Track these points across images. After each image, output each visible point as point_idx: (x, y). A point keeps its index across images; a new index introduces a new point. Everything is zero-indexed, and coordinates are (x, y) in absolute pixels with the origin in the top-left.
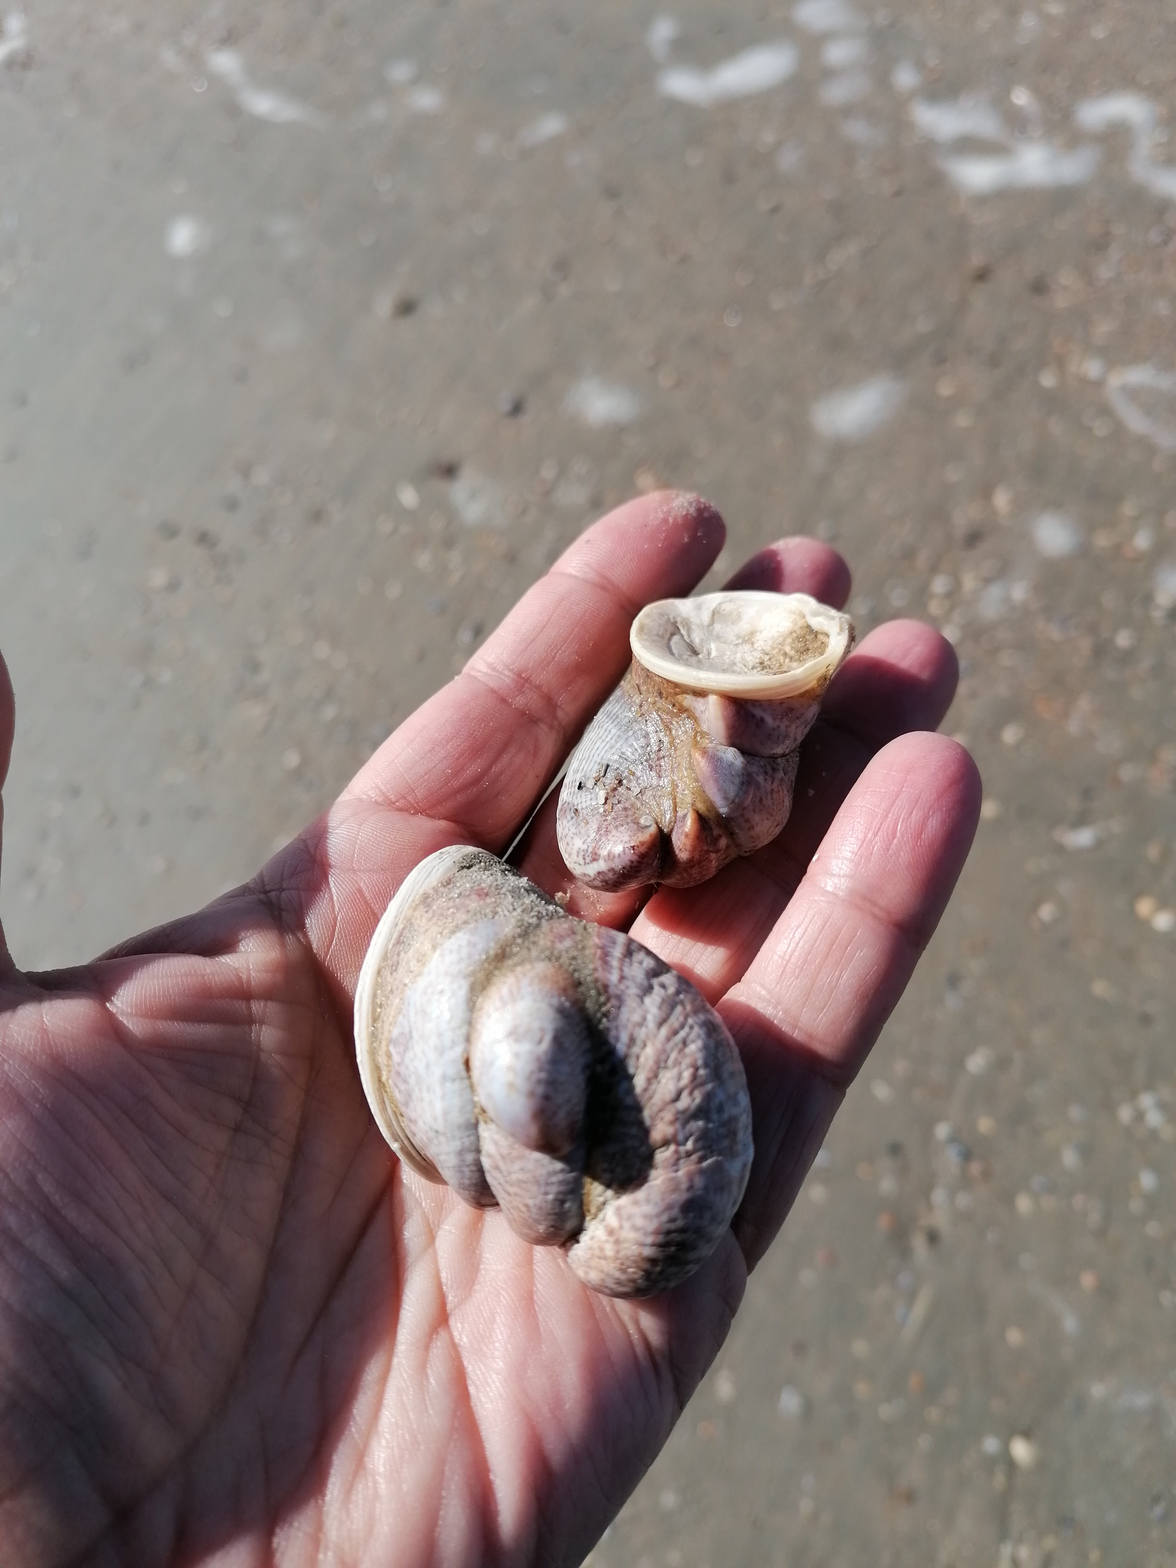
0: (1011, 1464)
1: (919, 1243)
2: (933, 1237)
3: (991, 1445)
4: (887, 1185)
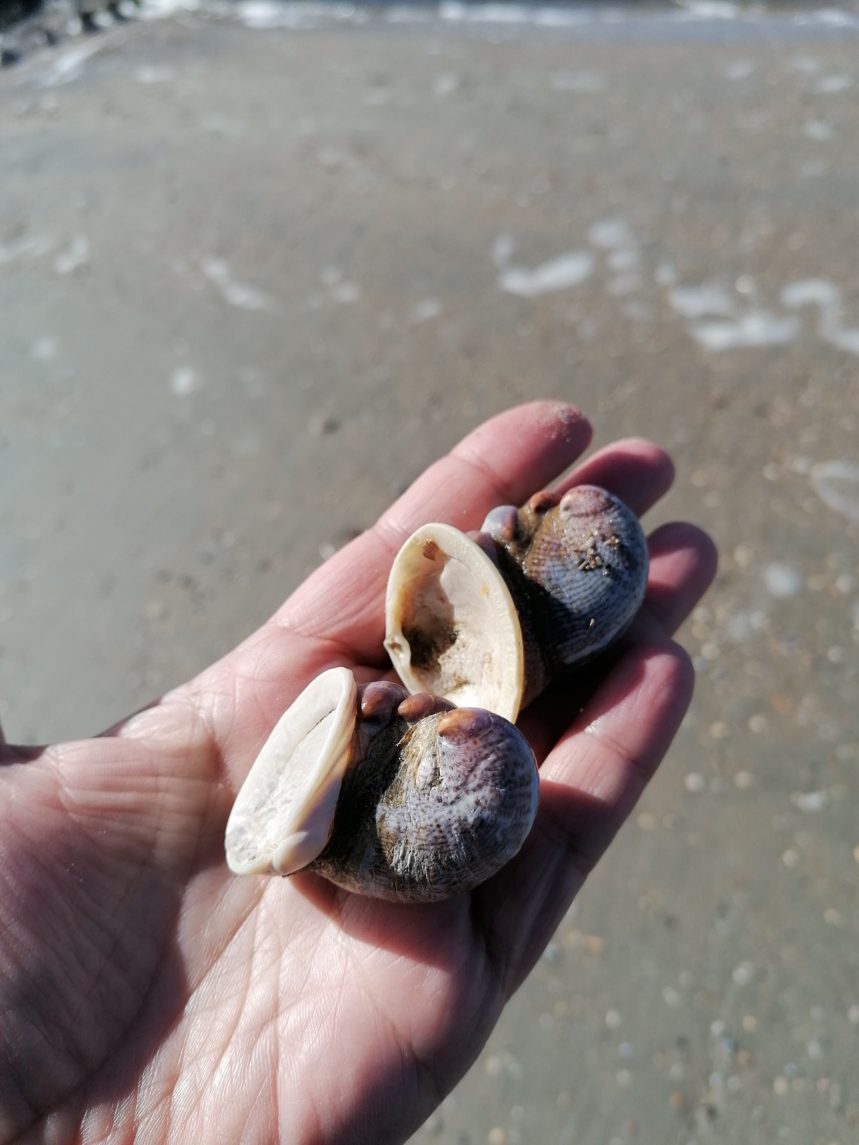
1: (701, 1117)
2: (712, 1113)
4: (676, 1071)
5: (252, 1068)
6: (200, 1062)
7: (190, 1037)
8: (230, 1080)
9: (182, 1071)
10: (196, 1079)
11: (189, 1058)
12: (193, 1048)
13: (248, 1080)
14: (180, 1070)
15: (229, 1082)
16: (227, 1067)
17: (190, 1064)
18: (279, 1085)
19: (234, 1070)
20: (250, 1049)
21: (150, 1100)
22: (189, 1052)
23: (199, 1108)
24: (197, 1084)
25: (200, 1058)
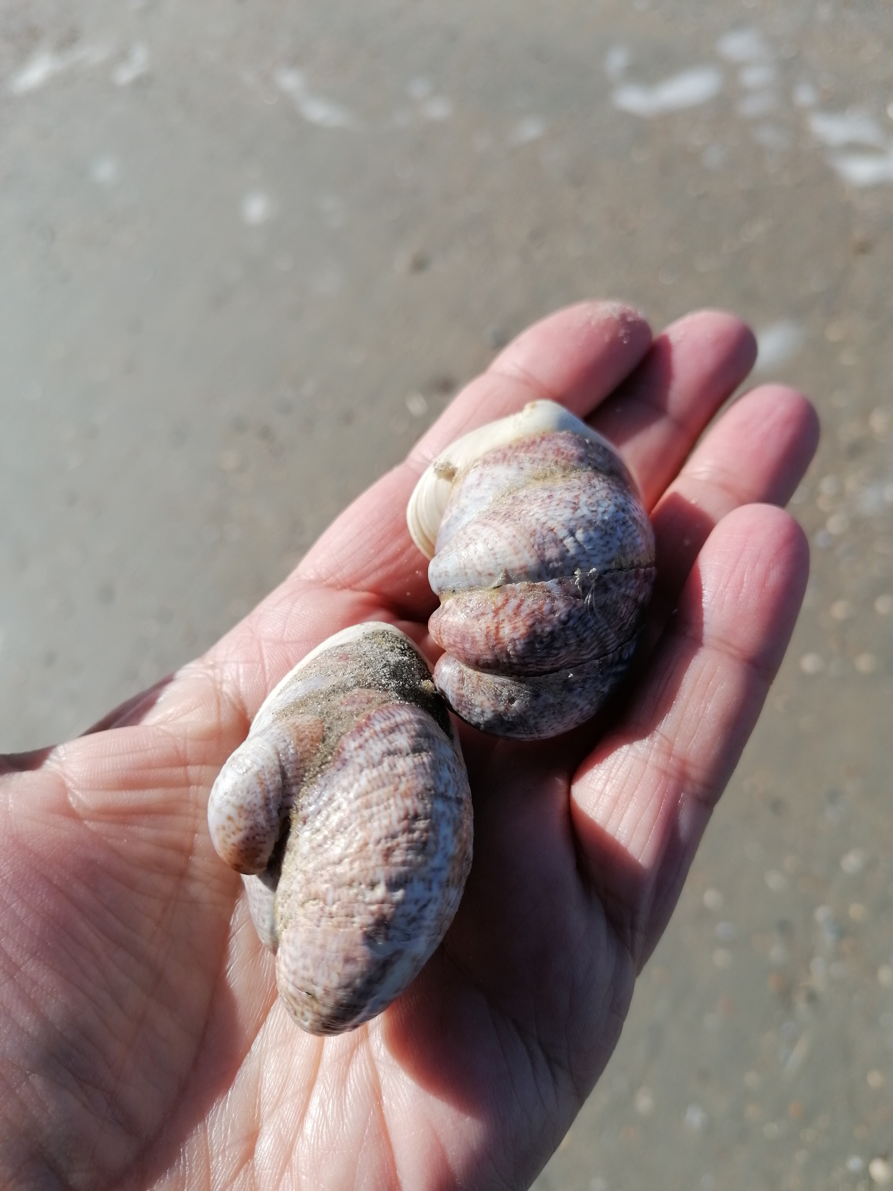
0: (871, 1181)
1: (800, 1001)
3: (854, 1163)
4: (776, 954)
5: (350, 1103)
6: (283, 1110)
7: (264, 1082)
8: (325, 1124)
9: (262, 1126)
10: (280, 1131)
11: (267, 1108)
12: (271, 1095)
13: (349, 1118)
14: (258, 1123)
15: (325, 1127)
16: (318, 1108)
17: (271, 1114)
18: (387, 1118)
19: (327, 1110)
20: (342, 1080)
21: (227, 1169)
22: (266, 1100)
23: (291, 1167)
24: (284, 1138)
25: (281, 1104)
